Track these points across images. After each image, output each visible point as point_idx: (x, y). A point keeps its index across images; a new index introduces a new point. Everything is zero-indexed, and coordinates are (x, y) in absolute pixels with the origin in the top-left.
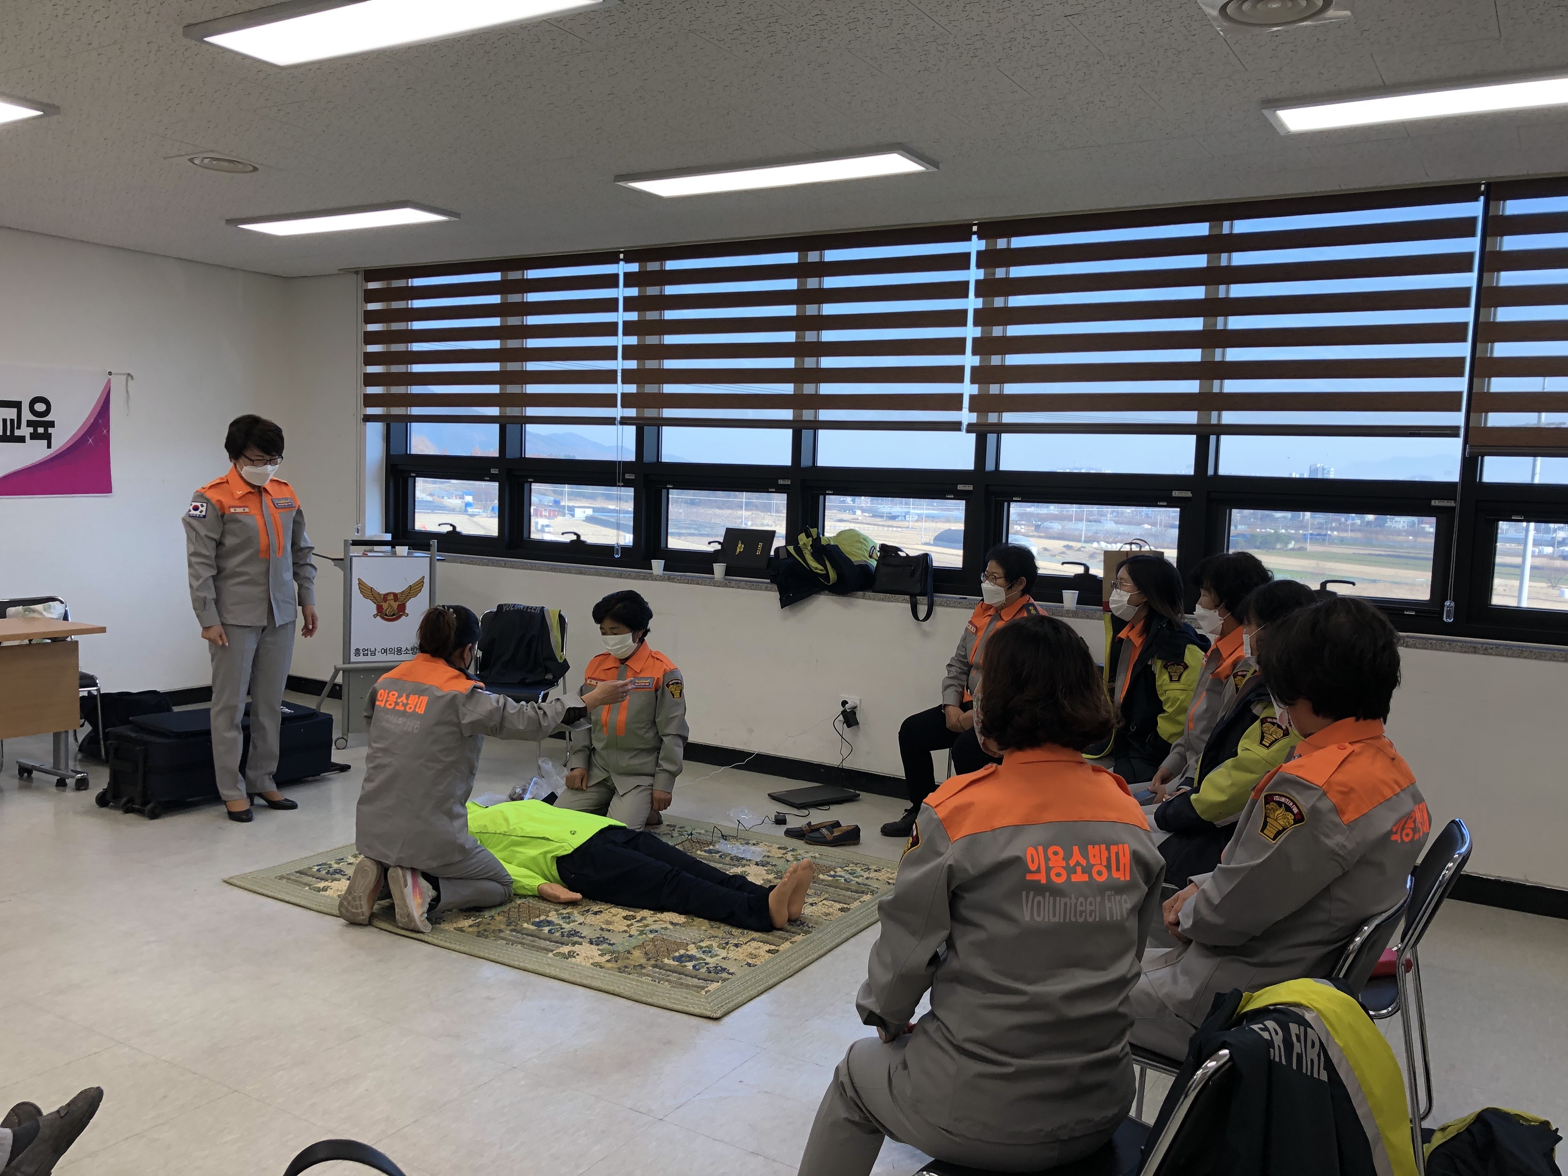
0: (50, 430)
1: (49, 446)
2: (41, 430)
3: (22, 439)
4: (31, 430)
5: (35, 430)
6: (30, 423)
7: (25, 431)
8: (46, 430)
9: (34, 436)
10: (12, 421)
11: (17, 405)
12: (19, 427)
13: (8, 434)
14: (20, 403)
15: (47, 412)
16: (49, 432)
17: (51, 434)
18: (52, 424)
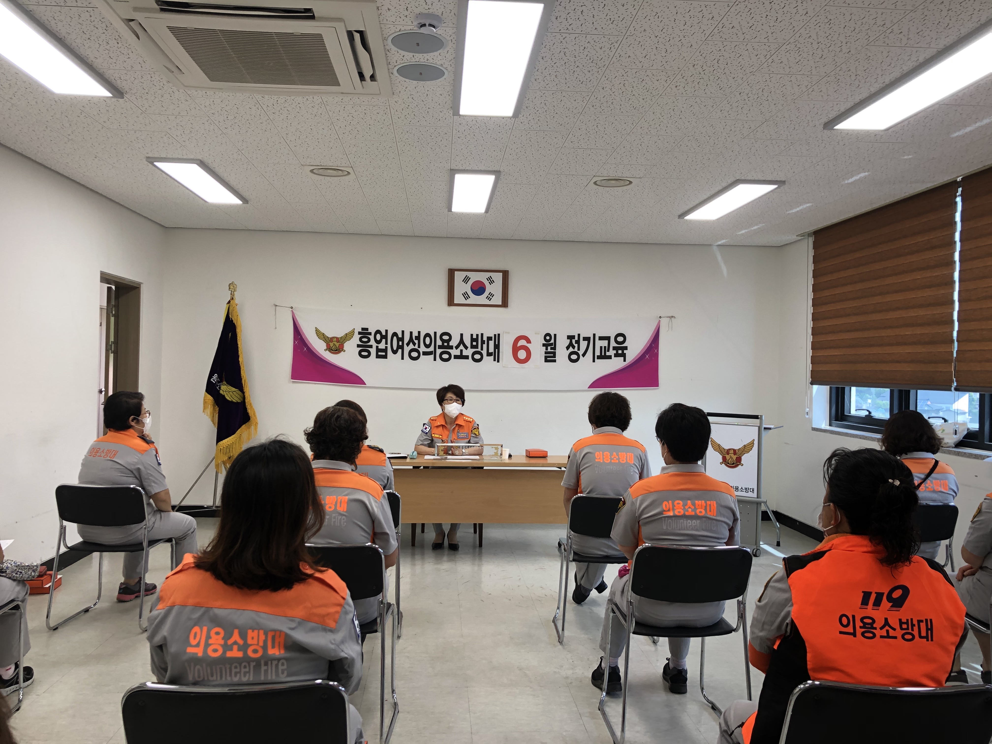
0: (625, 352)
1: (625, 360)
2: (620, 352)
3: (610, 357)
4: (615, 352)
5: (617, 352)
6: (614, 348)
7: (612, 353)
8: (623, 352)
9: (617, 355)
10: (605, 347)
11: (608, 338)
12: (608, 351)
13: (603, 354)
14: (610, 337)
15: (624, 342)
16: (624, 352)
17: (625, 353)
18: (626, 348)
